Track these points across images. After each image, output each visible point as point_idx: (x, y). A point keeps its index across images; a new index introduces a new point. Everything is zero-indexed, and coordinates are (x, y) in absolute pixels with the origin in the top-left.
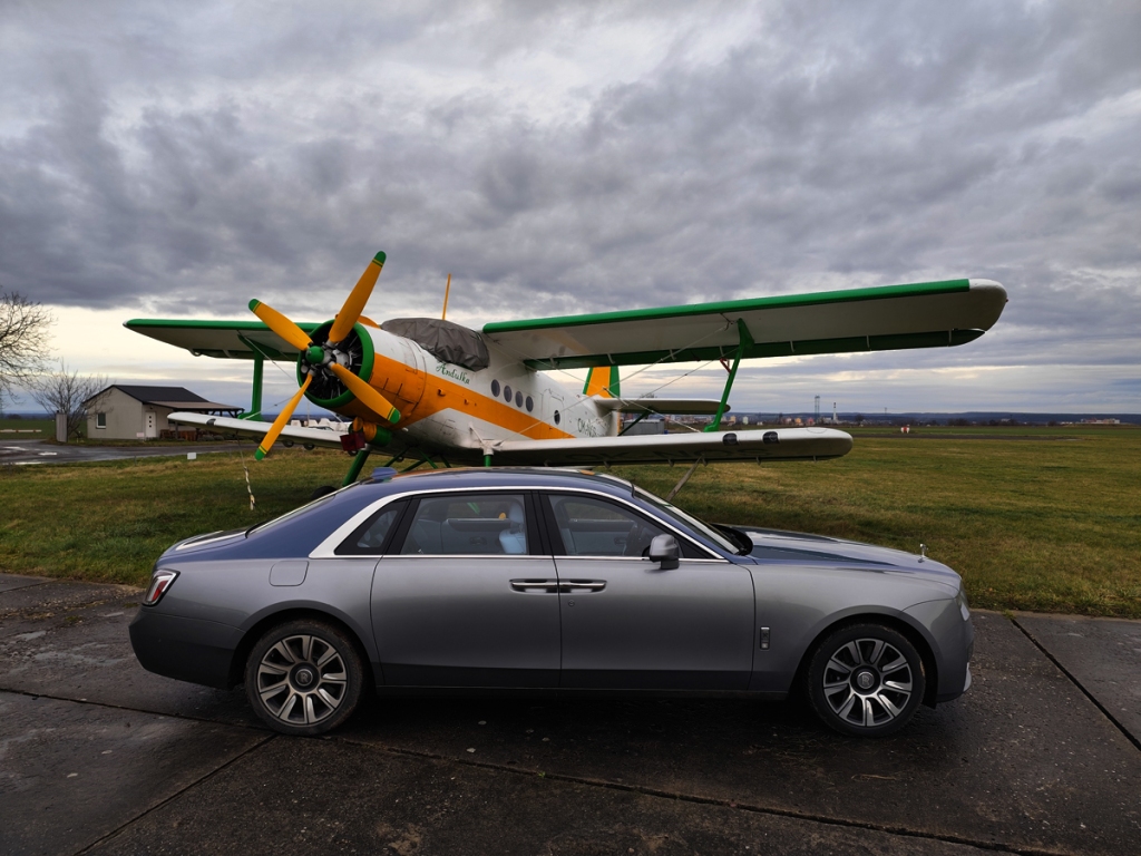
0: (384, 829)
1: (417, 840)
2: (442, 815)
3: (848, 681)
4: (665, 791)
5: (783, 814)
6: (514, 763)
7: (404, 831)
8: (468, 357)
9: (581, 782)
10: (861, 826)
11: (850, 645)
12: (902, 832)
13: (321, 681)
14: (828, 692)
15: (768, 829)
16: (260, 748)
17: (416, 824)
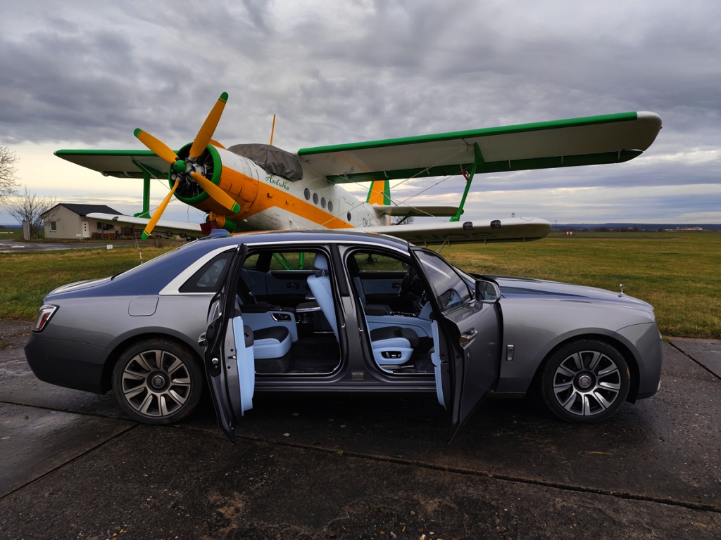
0: (214, 497)
1: (240, 505)
2: (262, 485)
3: (572, 382)
4: (437, 465)
5: (530, 482)
6: (320, 444)
7: (230, 499)
8: (288, 171)
9: (371, 458)
10: (592, 491)
11: (575, 356)
12: (626, 496)
13: (171, 384)
14: (557, 391)
15: (520, 494)
16: (124, 435)
17: (240, 493)
